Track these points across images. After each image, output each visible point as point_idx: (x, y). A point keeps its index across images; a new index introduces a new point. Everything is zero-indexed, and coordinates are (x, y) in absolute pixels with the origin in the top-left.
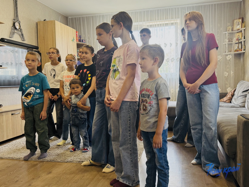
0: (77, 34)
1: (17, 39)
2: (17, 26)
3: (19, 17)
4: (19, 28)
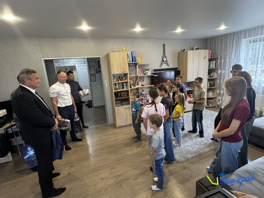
0: (209, 53)
1: (165, 66)
2: (165, 59)
3: (166, 54)
4: (166, 60)
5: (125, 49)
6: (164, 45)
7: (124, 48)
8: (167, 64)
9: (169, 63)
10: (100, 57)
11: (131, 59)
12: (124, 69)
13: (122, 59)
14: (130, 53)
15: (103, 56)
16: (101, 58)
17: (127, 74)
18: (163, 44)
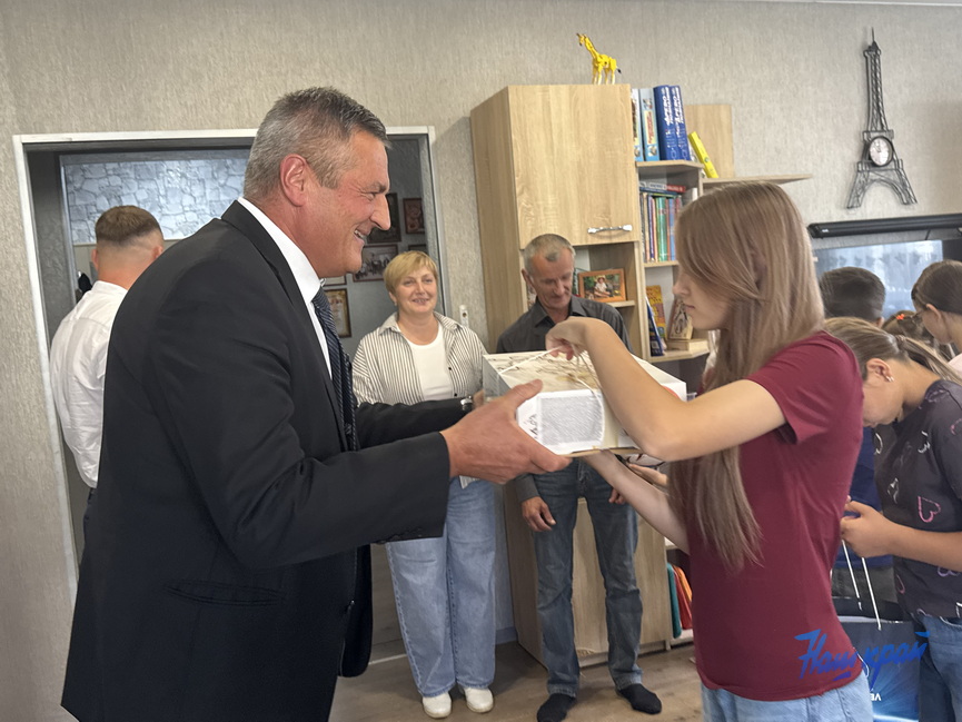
1: (879, 204)
2: (880, 154)
3: (888, 115)
4: (891, 160)
5: (614, 67)
6: (874, 48)
7: (605, 58)
8: (902, 190)
9: (913, 182)
10: (422, 130)
11: (653, 142)
12: (607, 213)
13: (593, 139)
14: (648, 94)
15: (445, 127)
16: (432, 139)
17: (630, 246)
18: (860, 39)
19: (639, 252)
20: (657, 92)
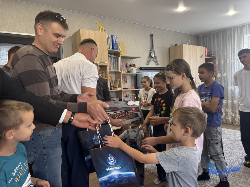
0: (205, 51)
1: (152, 64)
2: (153, 55)
3: (154, 48)
6: (152, 35)
7: (102, 27)
9: (158, 61)
11: (111, 46)
14: (110, 36)
18: (150, 33)
19: (108, 68)
20: (112, 36)
